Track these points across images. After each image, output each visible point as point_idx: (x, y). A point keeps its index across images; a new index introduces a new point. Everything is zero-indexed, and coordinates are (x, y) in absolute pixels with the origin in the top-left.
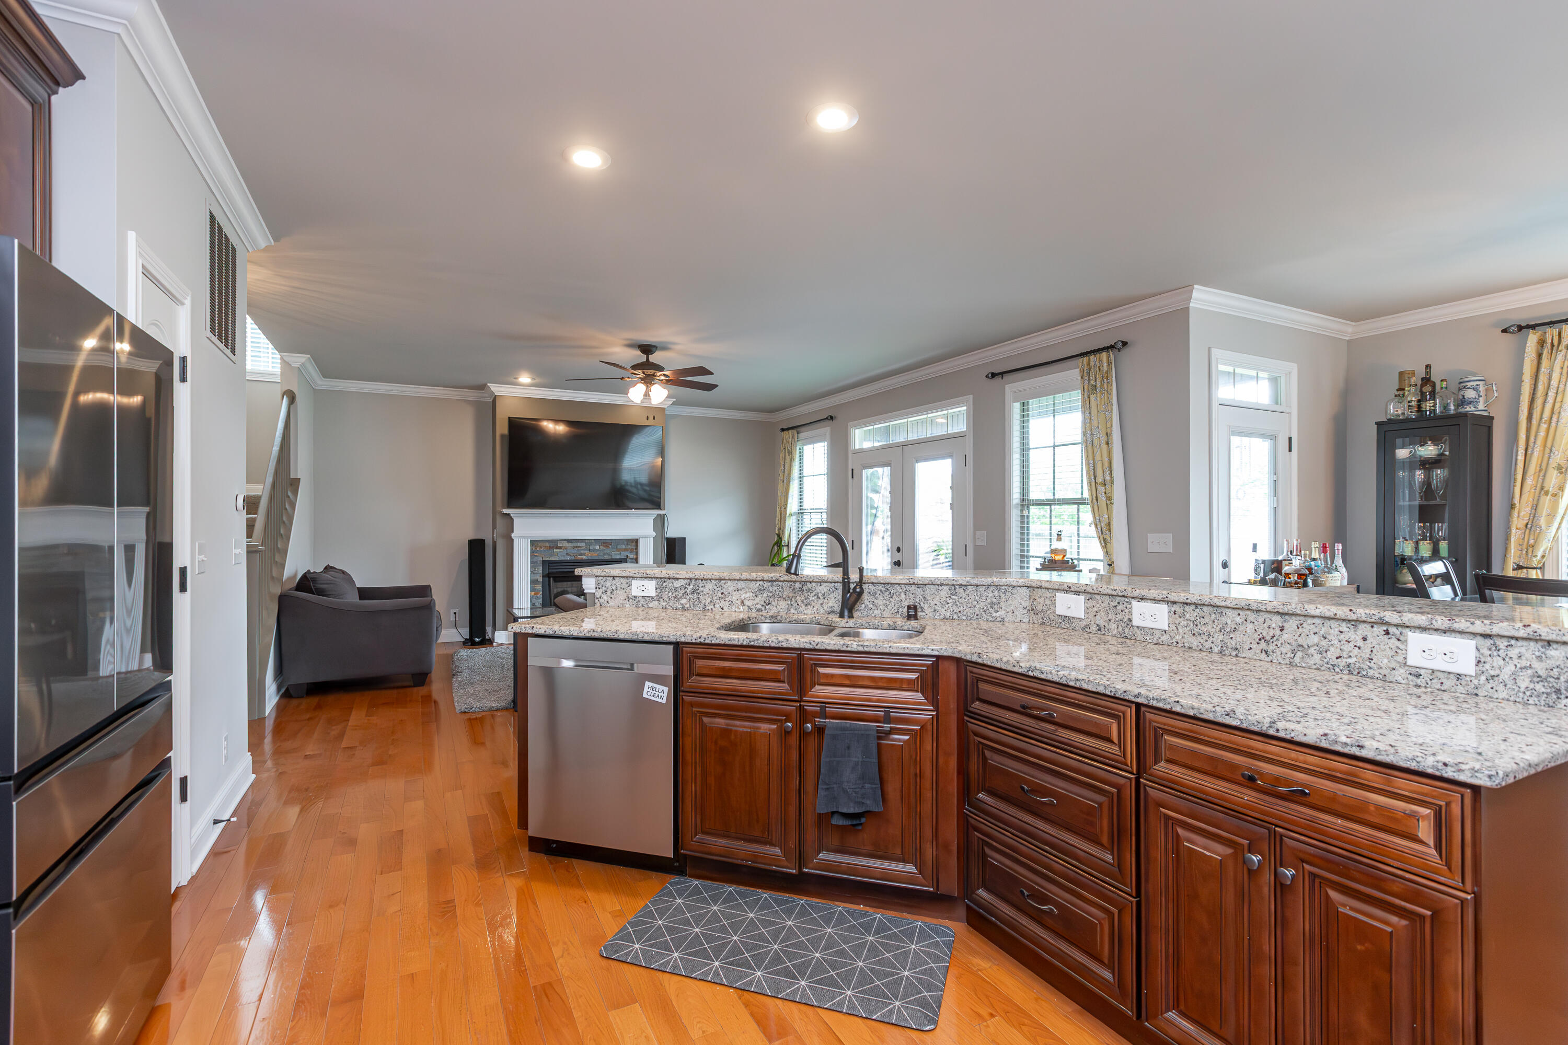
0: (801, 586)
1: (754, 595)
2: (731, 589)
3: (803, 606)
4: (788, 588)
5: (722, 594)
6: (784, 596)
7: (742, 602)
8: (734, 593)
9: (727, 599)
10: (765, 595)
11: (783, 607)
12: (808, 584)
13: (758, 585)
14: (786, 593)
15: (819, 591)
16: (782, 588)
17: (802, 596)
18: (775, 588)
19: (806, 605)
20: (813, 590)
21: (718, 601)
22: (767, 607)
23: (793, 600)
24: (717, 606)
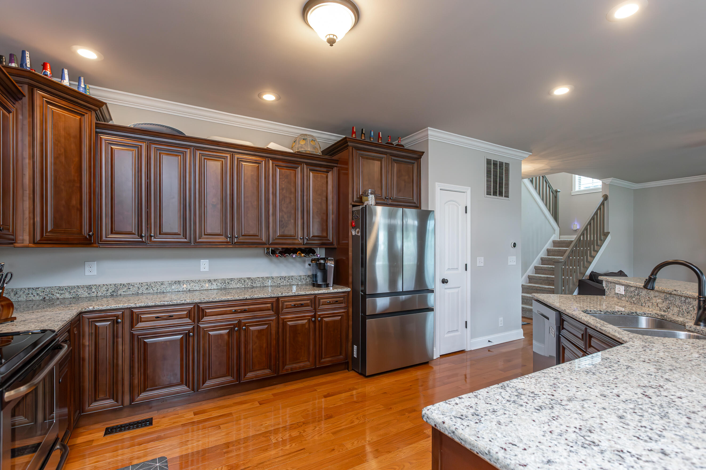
0: (685, 299)
1: (662, 301)
2: (652, 296)
3: (686, 313)
4: (678, 300)
5: (649, 298)
6: (676, 305)
7: (657, 305)
8: (654, 298)
9: (651, 301)
10: (667, 302)
11: (676, 312)
12: (689, 298)
13: (664, 295)
14: (677, 303)
15: (694, 304)
16: (675, 299)
17: (685, 306)
18: (672, 299)
19: (687, 313)
20: (691, 303)
21: (647, 302)
22: (668, 310)
23: (681, 308)
24: (647, 304)
